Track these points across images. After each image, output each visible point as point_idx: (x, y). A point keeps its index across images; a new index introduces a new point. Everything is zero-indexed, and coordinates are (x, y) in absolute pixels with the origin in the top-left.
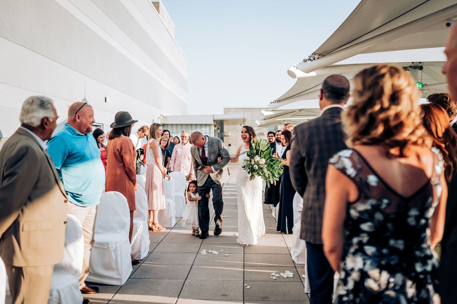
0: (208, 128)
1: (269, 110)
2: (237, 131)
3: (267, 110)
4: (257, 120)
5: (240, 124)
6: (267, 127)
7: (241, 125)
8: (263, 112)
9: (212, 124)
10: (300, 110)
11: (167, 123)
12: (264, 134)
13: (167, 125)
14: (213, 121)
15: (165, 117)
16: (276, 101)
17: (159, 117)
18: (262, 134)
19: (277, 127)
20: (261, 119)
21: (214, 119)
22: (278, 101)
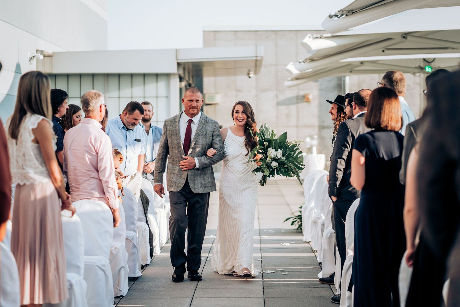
0: (162, 84)
1: (325, 35)
2: (239, 91)
3: (318, 36)
4: (292, 63)
5: (246, 70)
6: (316, 81)
7: (248, 74)
8: (308, 40)
9: (174, 74)
10: (405, 36)
11: (55, 71)
12: (308, 99)
13: (55, 76)
14: (176, 65)
15: (48, 56)
16: (343, 12)
17: (34, 56)
18: (304, 98)
19: (343, 79)
20: (301, 61)
21: (179, 61)
22: (349, 12)
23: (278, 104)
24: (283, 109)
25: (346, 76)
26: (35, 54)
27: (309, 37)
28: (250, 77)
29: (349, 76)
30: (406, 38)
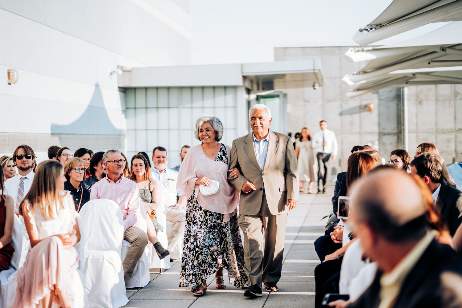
0: (230, 96)
1: (366, 49)
2: (306, 101)
3: (360, 49)
4: (347, 75)
5: (311, 83)
6: (377, 93)
7: (314, 86)
8: (350, 53)
9: (240, 87)
10: (443, 48)
11: (134, 85)
12: (370, 108)
13: (135, 89)
14: (241, 79)
15: (128, 71)
16: (371, 26)
17: (114, 71)
18: (366, 108)
19: (402, 90)
20: (355, 73)
21: (244, 75)
22: (377, 26)
23: (341, 114)
24: (347, 118)
25: (405, 87)
26: (115, 68)
27: (352, 51)
28: (315, 89)
29: (407, 87)
30: (445, 51)
